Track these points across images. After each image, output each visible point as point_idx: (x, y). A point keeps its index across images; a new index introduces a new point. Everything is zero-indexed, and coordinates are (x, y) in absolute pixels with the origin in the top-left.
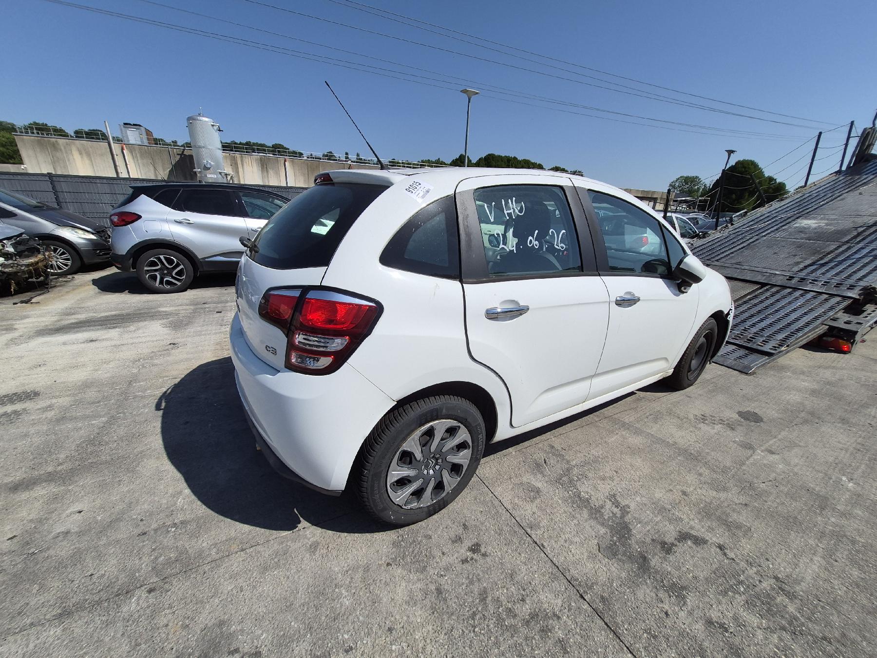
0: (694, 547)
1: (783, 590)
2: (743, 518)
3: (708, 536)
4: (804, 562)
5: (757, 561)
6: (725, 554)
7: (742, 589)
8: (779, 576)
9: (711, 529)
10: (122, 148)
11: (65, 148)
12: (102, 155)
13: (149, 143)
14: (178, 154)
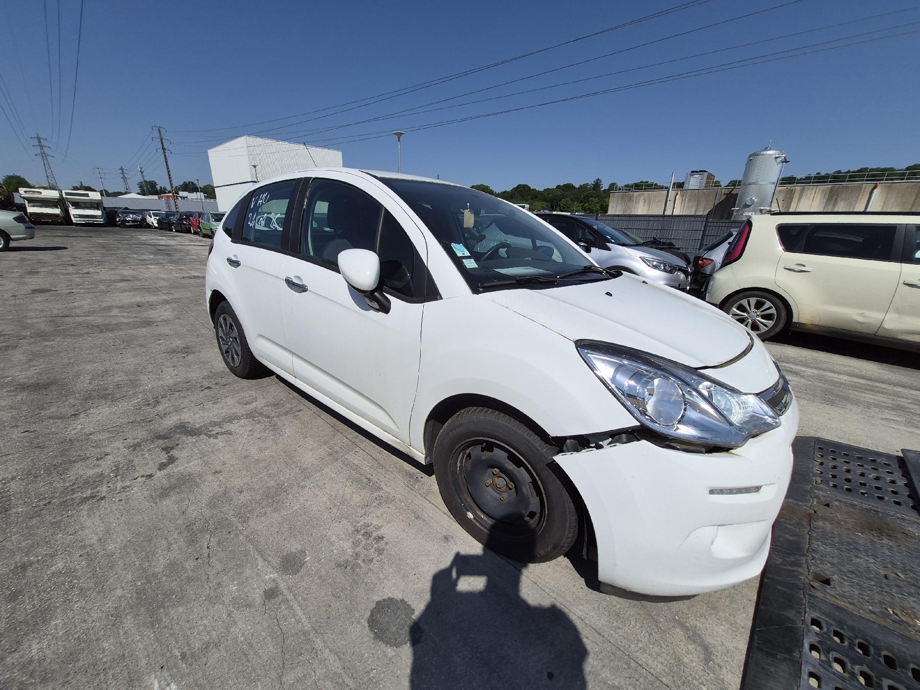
0: (160, 462)
1: (93, 497)
2: (169, 504)
3: (164, 472)
4: (99, 526)
5: (124, 493)
6: (142, 476)
7: (112, 475)
8: (103, 501)
9: (169, 476)
10: (677, 194)
11: (636, 198)
12: (659, 202)
13: (706, 187)
14: (725, 194)
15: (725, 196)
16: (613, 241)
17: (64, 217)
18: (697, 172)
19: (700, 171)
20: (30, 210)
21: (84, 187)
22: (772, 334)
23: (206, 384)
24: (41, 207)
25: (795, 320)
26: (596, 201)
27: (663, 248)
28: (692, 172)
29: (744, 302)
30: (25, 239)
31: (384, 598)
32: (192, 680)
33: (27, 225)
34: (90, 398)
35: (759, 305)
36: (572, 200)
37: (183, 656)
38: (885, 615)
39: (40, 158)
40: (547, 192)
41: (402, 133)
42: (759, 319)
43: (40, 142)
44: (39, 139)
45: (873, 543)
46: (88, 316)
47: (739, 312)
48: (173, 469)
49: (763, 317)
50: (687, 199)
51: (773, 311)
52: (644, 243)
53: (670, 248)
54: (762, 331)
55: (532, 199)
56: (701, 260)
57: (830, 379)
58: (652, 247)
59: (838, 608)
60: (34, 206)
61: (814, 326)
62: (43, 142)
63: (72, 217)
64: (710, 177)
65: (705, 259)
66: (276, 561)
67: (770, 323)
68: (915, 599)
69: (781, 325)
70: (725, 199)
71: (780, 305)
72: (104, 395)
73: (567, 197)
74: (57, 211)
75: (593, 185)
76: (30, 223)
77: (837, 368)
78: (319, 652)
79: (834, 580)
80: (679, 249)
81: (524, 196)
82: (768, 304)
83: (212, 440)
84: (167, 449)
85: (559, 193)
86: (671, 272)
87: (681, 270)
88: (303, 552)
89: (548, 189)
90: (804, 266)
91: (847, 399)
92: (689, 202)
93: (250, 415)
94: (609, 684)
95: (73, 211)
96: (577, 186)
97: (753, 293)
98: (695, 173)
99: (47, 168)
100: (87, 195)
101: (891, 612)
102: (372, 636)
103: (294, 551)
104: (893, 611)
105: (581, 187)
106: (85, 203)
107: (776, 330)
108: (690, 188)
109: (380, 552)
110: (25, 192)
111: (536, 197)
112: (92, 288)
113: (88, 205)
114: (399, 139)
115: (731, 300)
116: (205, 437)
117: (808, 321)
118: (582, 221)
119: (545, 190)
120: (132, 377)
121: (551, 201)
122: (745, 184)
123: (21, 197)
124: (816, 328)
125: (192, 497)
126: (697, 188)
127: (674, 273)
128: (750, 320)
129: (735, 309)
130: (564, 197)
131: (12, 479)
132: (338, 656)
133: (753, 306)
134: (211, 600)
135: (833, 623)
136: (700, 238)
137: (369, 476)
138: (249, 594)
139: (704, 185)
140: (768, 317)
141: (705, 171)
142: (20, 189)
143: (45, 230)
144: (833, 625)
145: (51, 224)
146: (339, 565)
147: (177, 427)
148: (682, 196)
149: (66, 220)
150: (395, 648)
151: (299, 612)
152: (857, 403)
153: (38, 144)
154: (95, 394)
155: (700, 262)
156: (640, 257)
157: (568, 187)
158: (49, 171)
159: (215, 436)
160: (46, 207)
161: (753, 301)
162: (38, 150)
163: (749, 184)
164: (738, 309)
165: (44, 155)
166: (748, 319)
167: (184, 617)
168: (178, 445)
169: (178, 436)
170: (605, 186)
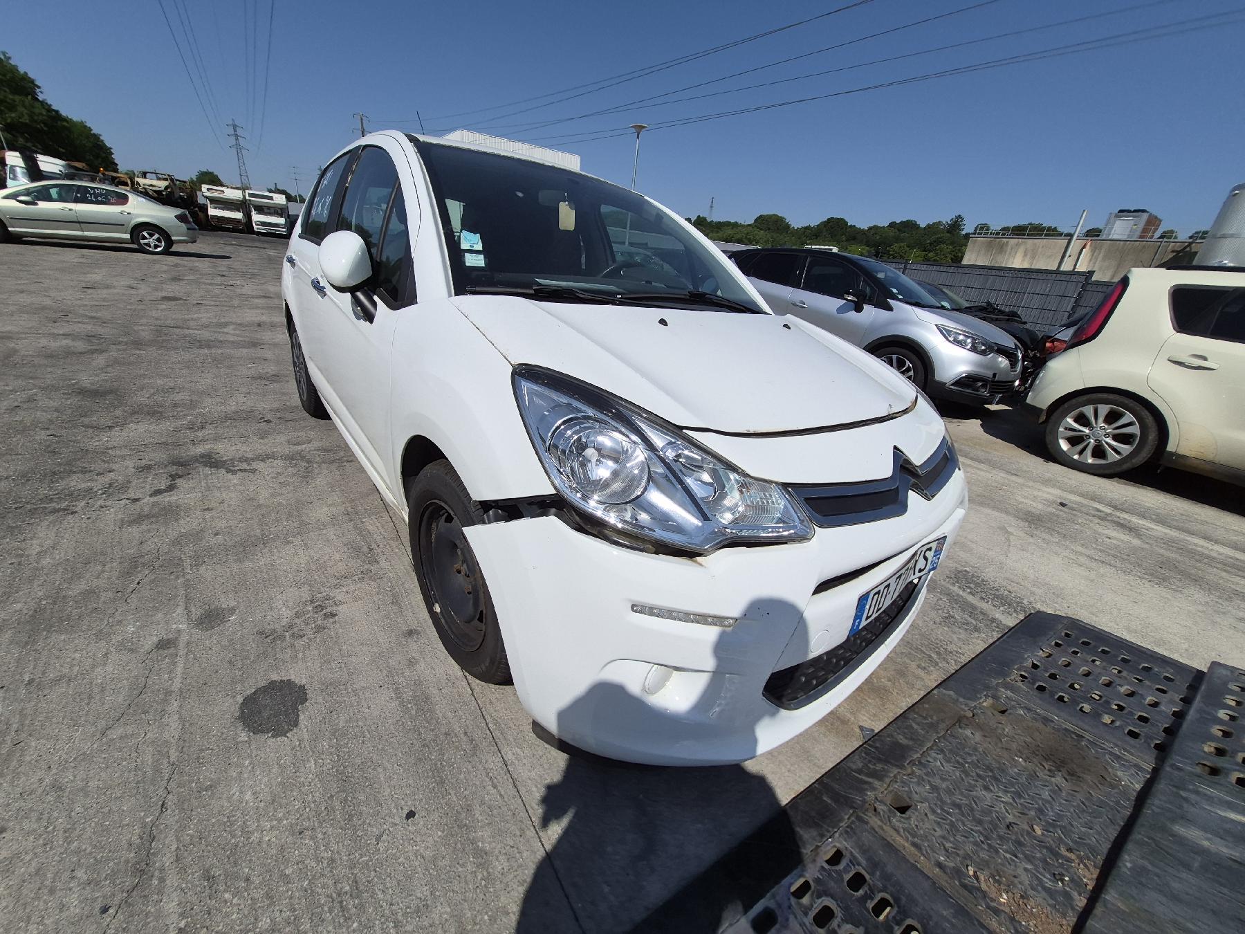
0: (157, 488)
1: (65, 510)
2: (134, 531)
3: (153, 499)
4: (50, 539)
5: (98, 512)
6: (129, 499)
7: (100, 492)
8: (72, 516)
10: (1084, 247)
11: (1012, 248)
12: (1050, 257)
13: (1141, 237)
14: (1173, 251)
15: (1171, 255)
16: (900, 297)
17: (246, 224)
18: (1129, 211)
19: (1135, 211)
20: (212, 212)
21: (278, 190)
22: (1125, 467)
23: (269, 417)
24: (223, 209)
25: (1171, 447)
26: (949, 250)
27: (997, 319)
28: (1121, 211)
29: (1088, 411)
30: (186, 242)
31: (284, 679)
32: (20, 708)
33: (189, 226)
34: (138, 412)
35: (1112, 418)
36: (911, 247)
37: (30, 682)
38: (958, 873)
39: (234, 151)
40: (872, 232)
41: (644, 127)
42: (1109, 440)
43: (235, 131)
44: (235, 127)
45: (1033, 776)
46: (198, 330)
47: (1076, 426)
48: (165, 499)
49: (1116, 438)
50: (1101, 255)
51: (1135, 430)
52: (967, 308)
53: (1008, 320)
54: (1110, 460)
55: (846, 241)
56: (1050, 342)
57: (1190, 547)
58: (976, 316)
59: (889, 847)
60: (216, 208)
61: (1203, 462)
62: (239, 131)
63: (254, 225)
64: (1153, 222)
65: (1058, 340)
66: (196, 612)
67: (1126, 449)
68: (1029, 867)
69: (1144, 455)
70: (1170, 259)
71: (1150, 420)
72: (155, 413)
73: (902, 240)
74: (238, 215)
75: (948, 224)
76: (193, 224)
77: (1220, 534)
78: (167, 715)
79: (916, 810)
80: (1025, 323)
81: (835, 235)
82: (1129, 417)
83: (230, 476)
84: (173, 477)
85: (891, 234)
86: (983, 353)
87: (1002, 351)
88: (232, 610)
89: (875, 227)
90: (1205, 359)
91: (1197, 581)
92: (1104, 260)
93: (290, 458)
94: (479, 846)
95: (256, 217)
96: (923, 225)
97: (1105, 396)
98: (1125, 214)
99: (241, 164)
100: (271, 198)
101: (971, 873)
102: (237, 714)
103: (224, 606)
104: (975, 872)
105: (929, 226)
106: (269, 208)
107: (1133, 461)
108: (1110, 237)
109: (319, 629)
110: (208, 190)
111: (854, 238)
112: (225, 301)
113: (272, 211)
114: (638, 135)
115: (1066, 405)
116: (224, 471)
117: (1193, 453)
118: (856, 263)
119: (870, 228)
120: (195, 398)
121: (876, 245)
122: (1214, 237)
123: (203, 195)
124: (1208, 467)
125: (162, 530)
126: (1125, 238)
127: (990, 354)
128: (1092, 441)
129: (1070, 420)
130: (898, 239)
131: (6, 478)
132: (184, 725)
133: (1101, 419)
134: (100, 635)
135: (864, 862)
136: (1069, 309)
137: (374, 546)
138: (142, 639)
139: (1138, 233)
140: (1125, 439)
141: (1144, 211)
142: (203, 186)
143: (222, 237)
144: (859, 864)
145: (228, 230)
146: (260, 633)
147: (203, 456)
148: (1093, 251)
149: (246, 227)
150: (251, 734)
151: (179, 670)
152: (1210, 587)
153: (233, 133)
154: (146, 409)
155: (1048, 345)
156: (936, 325)
157: (908, 226)
158: (242, 168)
159: (234, 472)
160: (231, 210)
161: (1104, 409)
162: (232, 141)
163: (1224, 236)
164: (1075, 421)
165: (239, 148)
166: (1089, 438)
167: (61, 645)
168: (189, 474)
169: (198, 465)
170: (968, 228)
